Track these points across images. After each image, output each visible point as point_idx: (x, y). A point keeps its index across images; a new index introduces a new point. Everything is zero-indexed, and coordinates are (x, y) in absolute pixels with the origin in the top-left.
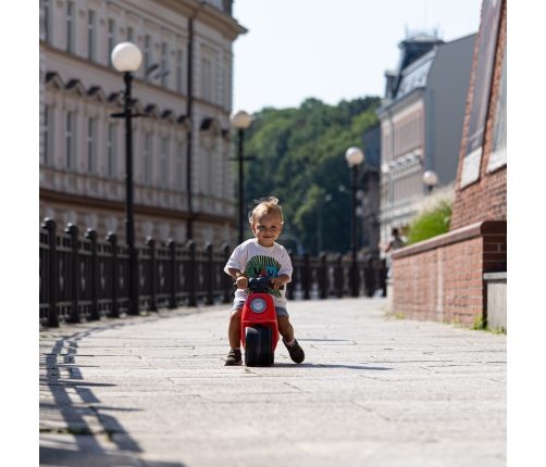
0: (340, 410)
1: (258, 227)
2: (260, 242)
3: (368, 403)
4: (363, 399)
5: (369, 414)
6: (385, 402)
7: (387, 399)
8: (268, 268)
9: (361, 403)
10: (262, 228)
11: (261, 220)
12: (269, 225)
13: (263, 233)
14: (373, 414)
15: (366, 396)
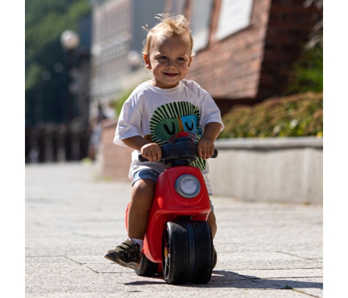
0: (55, 264)
1: (157, 58)
2: (159, 84)
3: (79, 258)
4: (75, 255)
5: (80, 267)
6: (94, 257)
7: (96, 254)
8: (184, 120)
9: (73, 258)
10: (162, 59)
11: (161, 47)
12: (174, 55)
13: (163, 68)
14: (84, 267)
15: (78, 252)
